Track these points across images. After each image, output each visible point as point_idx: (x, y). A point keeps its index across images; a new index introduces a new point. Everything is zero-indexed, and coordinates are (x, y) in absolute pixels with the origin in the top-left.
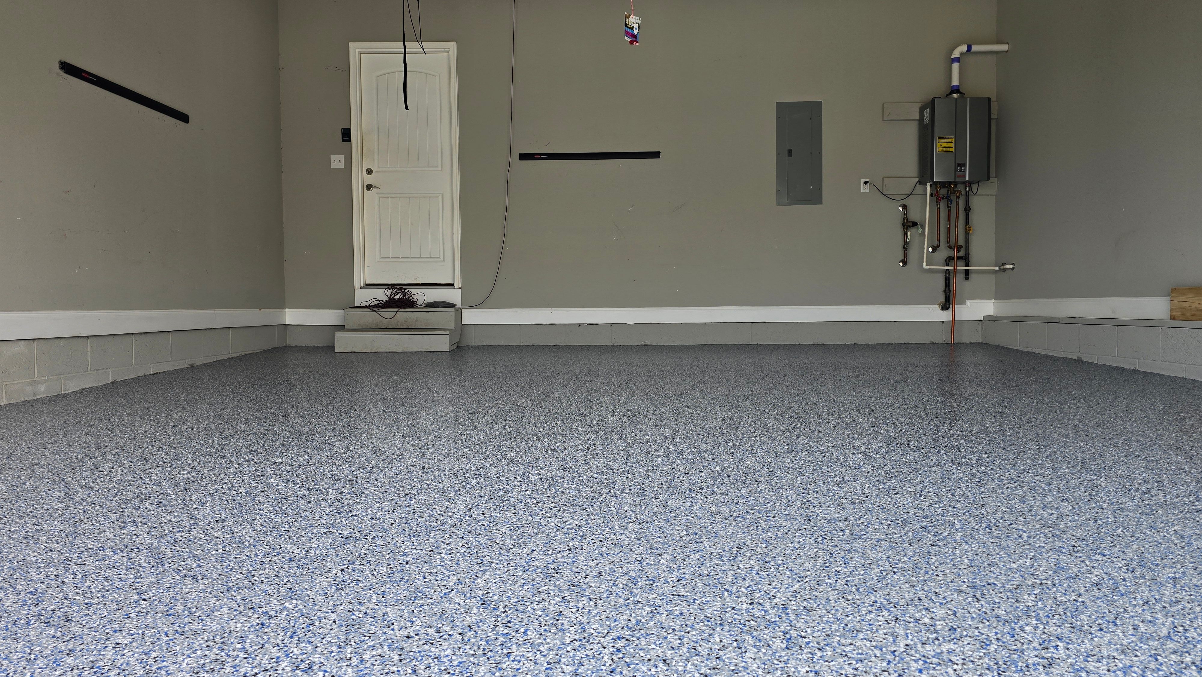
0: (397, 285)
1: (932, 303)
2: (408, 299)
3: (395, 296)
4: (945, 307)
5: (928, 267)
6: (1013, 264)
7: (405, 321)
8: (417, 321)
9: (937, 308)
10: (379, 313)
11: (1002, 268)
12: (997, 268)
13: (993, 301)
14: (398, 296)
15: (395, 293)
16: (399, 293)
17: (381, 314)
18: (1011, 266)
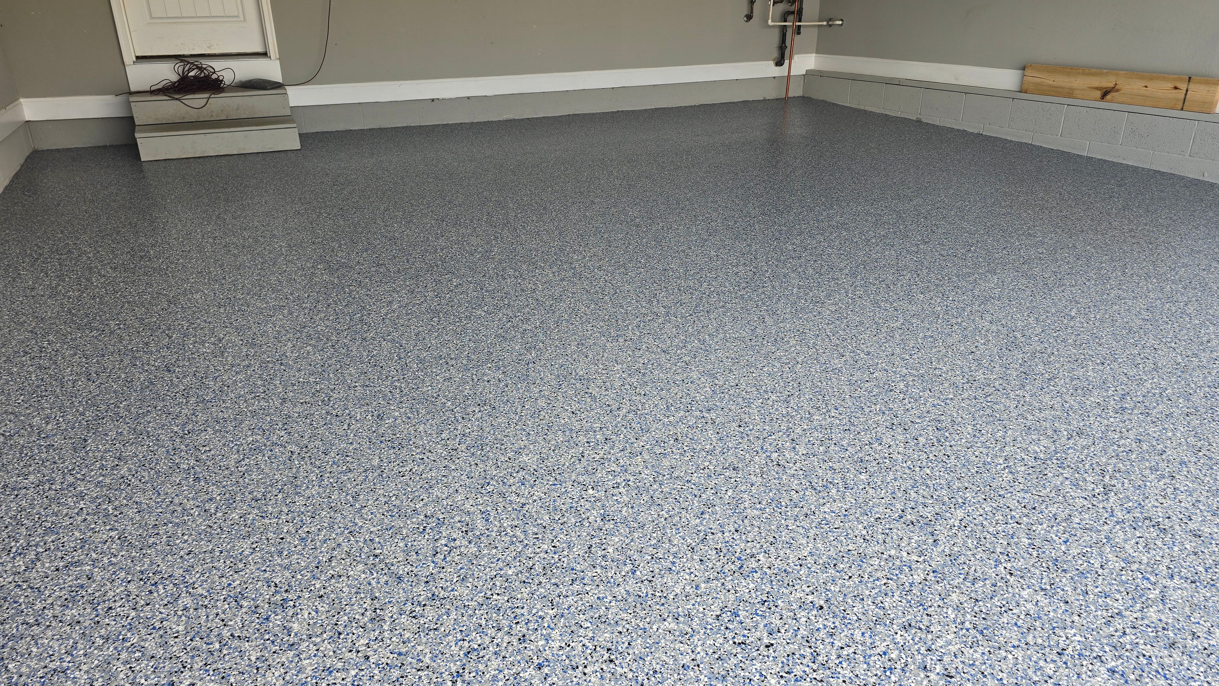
0: (184, 56)
1: (767, 60)
2: (208, 77)
3: (189, 73)
4: (779, 63)
5: (773, 24)
6: (842, 20)
7: (222, 110)
8: (237, 109)
9: (772, 63)
10: (183, 101)
11: (830, 23)
12: (825, 23)
13: (814, 55)
14: (192, 74)
15: (189, 70)
16: (194, 69)
17: (186, 102)
18: (840, 22)
